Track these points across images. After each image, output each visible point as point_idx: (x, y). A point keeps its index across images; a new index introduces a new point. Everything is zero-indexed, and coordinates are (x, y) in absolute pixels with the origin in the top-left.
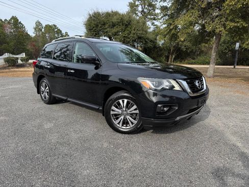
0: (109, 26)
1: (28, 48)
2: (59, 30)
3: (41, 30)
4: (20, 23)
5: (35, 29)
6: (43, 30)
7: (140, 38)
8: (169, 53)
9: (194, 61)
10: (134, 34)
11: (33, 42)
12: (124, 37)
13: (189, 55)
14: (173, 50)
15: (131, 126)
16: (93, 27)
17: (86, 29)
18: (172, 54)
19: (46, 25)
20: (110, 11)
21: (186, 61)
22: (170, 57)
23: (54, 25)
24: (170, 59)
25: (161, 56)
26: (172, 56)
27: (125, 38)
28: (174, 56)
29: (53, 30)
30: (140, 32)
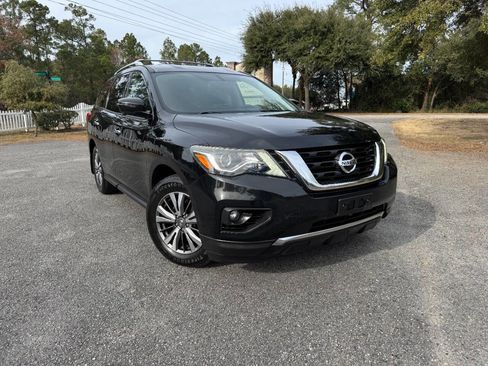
0: (289, 38)
2: (204, 53)
3: (173, 55)
4: (139, 45)
5: (163, 54)
6: (176, 55)
7: (353, 58)
8: (423, 88)
9: (484, 105)
10: (339, 50)
12: (318, 57)
13: (472, 92)
14: (433, 81)
16: (258, 44)
17: (246, 47)
18: (432, 90)
19: (182, 46)
20: (292, 7)
21: (464, 105)
22: (426, 98)
23: (197, 46)
24: (425, 102)
25: (404, 94)
26: (430, 95)
27: (319, 60)
28: (435, 95)
29: (194, 53)
30: (352, 47)
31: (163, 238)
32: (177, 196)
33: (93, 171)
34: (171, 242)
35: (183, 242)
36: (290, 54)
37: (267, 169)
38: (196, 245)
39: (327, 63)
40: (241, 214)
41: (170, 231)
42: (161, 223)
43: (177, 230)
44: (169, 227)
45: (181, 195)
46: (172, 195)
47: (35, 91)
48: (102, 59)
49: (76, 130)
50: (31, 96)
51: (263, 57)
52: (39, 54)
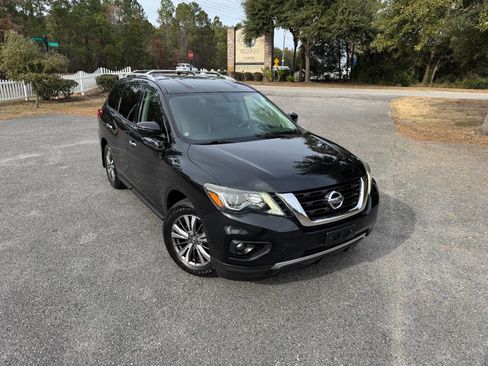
0: (291, 5)
1: (147, 51)
2: (203, 13)
3: (171, 15)
4: (135, 2)
5: (160, 13)
6: (174, 14)
7: (356, 30)
8: (425, 60)
9: (484, 80)
10: (342, 22)
11: (156, 38)
12: (321, 28)
13: (474, 67)
14: (436, 54)
15: (204, 263)
16: (260, 10)
17: (247, 13)
18: (433, 64)
21: (465, 80)
22: (427, 70)
23: (194, 4)
24: (426, 75)
25: (405, 67)
26: (432, 68)
27: (321, 31)
28: (436, 68)
29: (193, 13)
30: (355, 18)
31: (178, 251)
32: (190, 218)
33: (105, 164)
34: (184, 255)
35: (194, 256)
36: (291, 23)
37: (269, 208)
38: (205, 260)
39: (329, 35)
40: (245, 246)
41: (184, 246)
42: (176, 239)
43: (190, 246)
44: (183, 243)
45: (194, 218)
46: (186, 217)
47: (35, 62)
48: (98, 17)
49: (76, 99)
50: (32, 67)
51: (264, 24)
52: (32, 11)
